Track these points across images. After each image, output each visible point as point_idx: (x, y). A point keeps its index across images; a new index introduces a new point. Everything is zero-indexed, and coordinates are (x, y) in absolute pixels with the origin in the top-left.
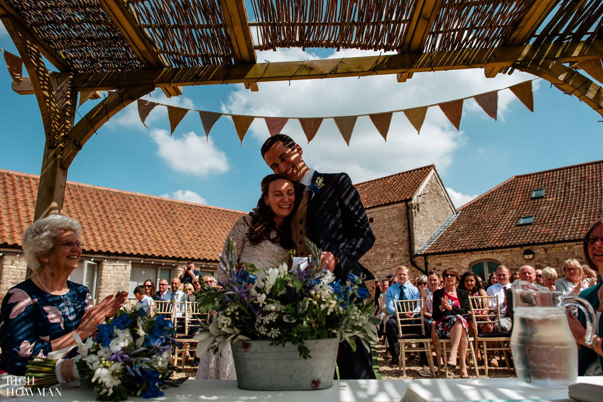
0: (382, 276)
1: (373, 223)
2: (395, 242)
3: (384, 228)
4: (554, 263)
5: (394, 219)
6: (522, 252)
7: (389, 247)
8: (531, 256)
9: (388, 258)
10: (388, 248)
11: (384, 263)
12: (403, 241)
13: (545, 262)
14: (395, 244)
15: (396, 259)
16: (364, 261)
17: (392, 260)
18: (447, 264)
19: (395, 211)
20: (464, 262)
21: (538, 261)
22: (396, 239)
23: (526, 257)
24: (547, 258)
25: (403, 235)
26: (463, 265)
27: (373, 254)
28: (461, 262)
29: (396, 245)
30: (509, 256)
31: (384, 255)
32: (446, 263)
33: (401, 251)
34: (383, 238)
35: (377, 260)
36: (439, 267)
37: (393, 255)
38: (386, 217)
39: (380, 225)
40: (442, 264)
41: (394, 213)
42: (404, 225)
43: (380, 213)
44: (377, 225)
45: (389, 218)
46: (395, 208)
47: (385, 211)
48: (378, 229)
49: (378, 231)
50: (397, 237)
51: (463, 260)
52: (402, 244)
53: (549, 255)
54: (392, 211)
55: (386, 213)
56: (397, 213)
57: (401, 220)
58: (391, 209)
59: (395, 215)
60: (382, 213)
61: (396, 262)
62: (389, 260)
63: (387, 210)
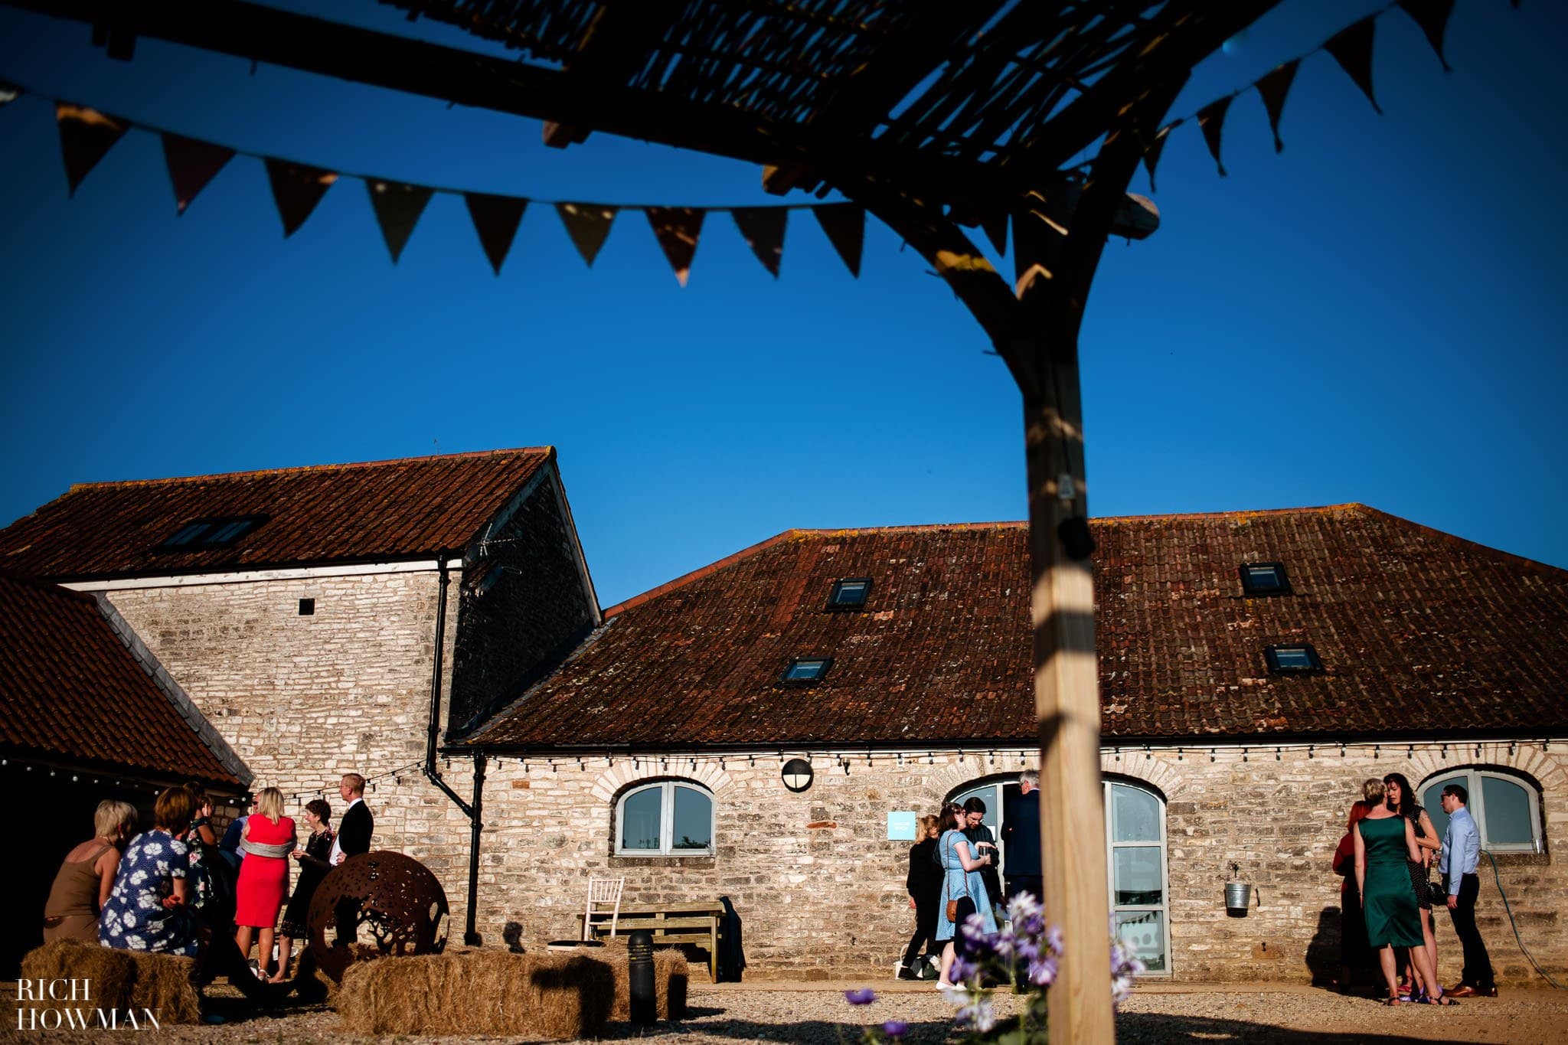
1: (313, 618)
2: (379, 693)
3: (350, 640)
4: (863, 806)
5: (389, 613)
6: (782, 765)
7: (357, 706)
8: (802, 780)
9: (350, 746)
10: (353, 713)
11: (330, 764)
12: (410, 692)
13: (840, 800)
14: (382, 699)
15: (376, 753)
16: (259, 751)
17: (364, 757)
18: (545, 785)
19: (398, 582)
20: (601, 781)
21: (822, 798)
22: (388, 682)
23: (790, 779)
24: (845, 789)
25: (416, 674)
26: (597, 791)
27: (297, 729)
28: (595, 782)
29: (384, 706)
30: (740, 772)
31: (337, 735)
32: (544, 779)
33: (398, 729)
34: (340, 673)
35: (308, 752)
36: (522, 792)
37: (367, 739)
38: (363, 602)
39: (335, 626)
40: (532, 785)
41: (395, 592)
42: (422, 639)
43: (345, 585)
44: (327, 627)
45: (375, 605)
46: (401, 575)
47: (365, 579)
48: (326, 642)
49: (328, 647)
50: (390, 676)
51: (602, 775)
52: (405, 704)
53: (853, 779)
54: (389, 584)
55: (365, 586)
56: (403, 591)
57: (416, 618)
58: (386, 576)
59: (396, 598)
60: (349, 585)
61: (374, 764)
62: (351, 757)
63: (371, 578)
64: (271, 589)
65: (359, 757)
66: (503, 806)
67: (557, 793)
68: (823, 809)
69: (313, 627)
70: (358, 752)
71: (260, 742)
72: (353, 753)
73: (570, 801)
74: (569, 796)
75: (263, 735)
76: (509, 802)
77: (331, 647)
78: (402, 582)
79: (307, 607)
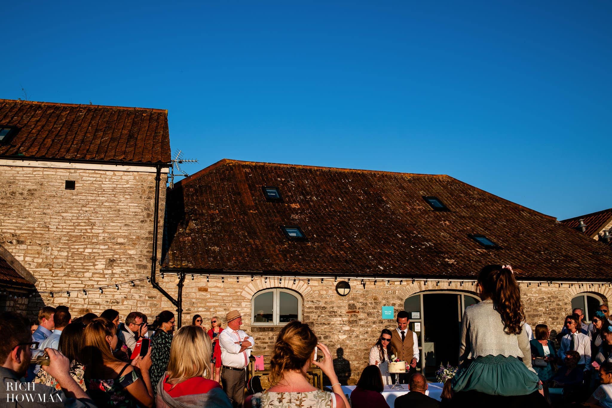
0: (81, 301)
1: (74, 192)
2: (120, 237)
3: (99, 206)
4: (371, 303)
6: (336, 283)
7: (105, 243)
8: (346, 291)
9: (101, 265)
10: (102, 247)
11: (88, 275)
12: (138, 238)
13: (361, 301)
14: (121, 240)
15: (117, 270)
16: (39, 265)
17: (110, 272)
18: (217, 290)
19: (129, 177)
20: (246, 289)
21: (353, 299)
22: (124, 231)
23: (341, 291)
24: (364, 296)
25: (141, 228)
26: (244, 294)
27: (66, 254)
28: (243, 289)
29: (122, 244)
30: (315, 286)
31: (93, 259)
32: (216, 287)
33: (131, 257)
34: (93, 224)
35: (73, 268)
36: (204, 293)
37: (111, 262)
38: (107, 185)
39: (89, 198)
40: (209, 290)
41: (127, 182)
42: (145, 209)
43: (95, 175)
44: (84, 198)
45: (115, 188)
46: (131, 173)
47: (108, 173)
48: (83, 206)
49: (84, 209)
50: (126, 228)
51: (247, 286)
52: (135, 244)
53: (367, 291)
54: (123, 177)
55: (109, 177)
56: (132, 183)
57: (141, 197)
58: (122, 173)
59: (128, 186)
60: (98, 176)
61: (116, 276)
62: (102, 272)
63: (112, 173)
64: (45, 173)
65: (106, 272)
66: (194, 300)
67: (223, 294)
68: (354, 304)
69: (74, 197)
70: (105, 269)
71: (40, 261)
72: (102, 269)
73: (231, 298)
74: (230, 296)
75: (41, 256)
76: (196, 299)
77: (87, 209)
78: (132, 177)
79: (70, 185)
